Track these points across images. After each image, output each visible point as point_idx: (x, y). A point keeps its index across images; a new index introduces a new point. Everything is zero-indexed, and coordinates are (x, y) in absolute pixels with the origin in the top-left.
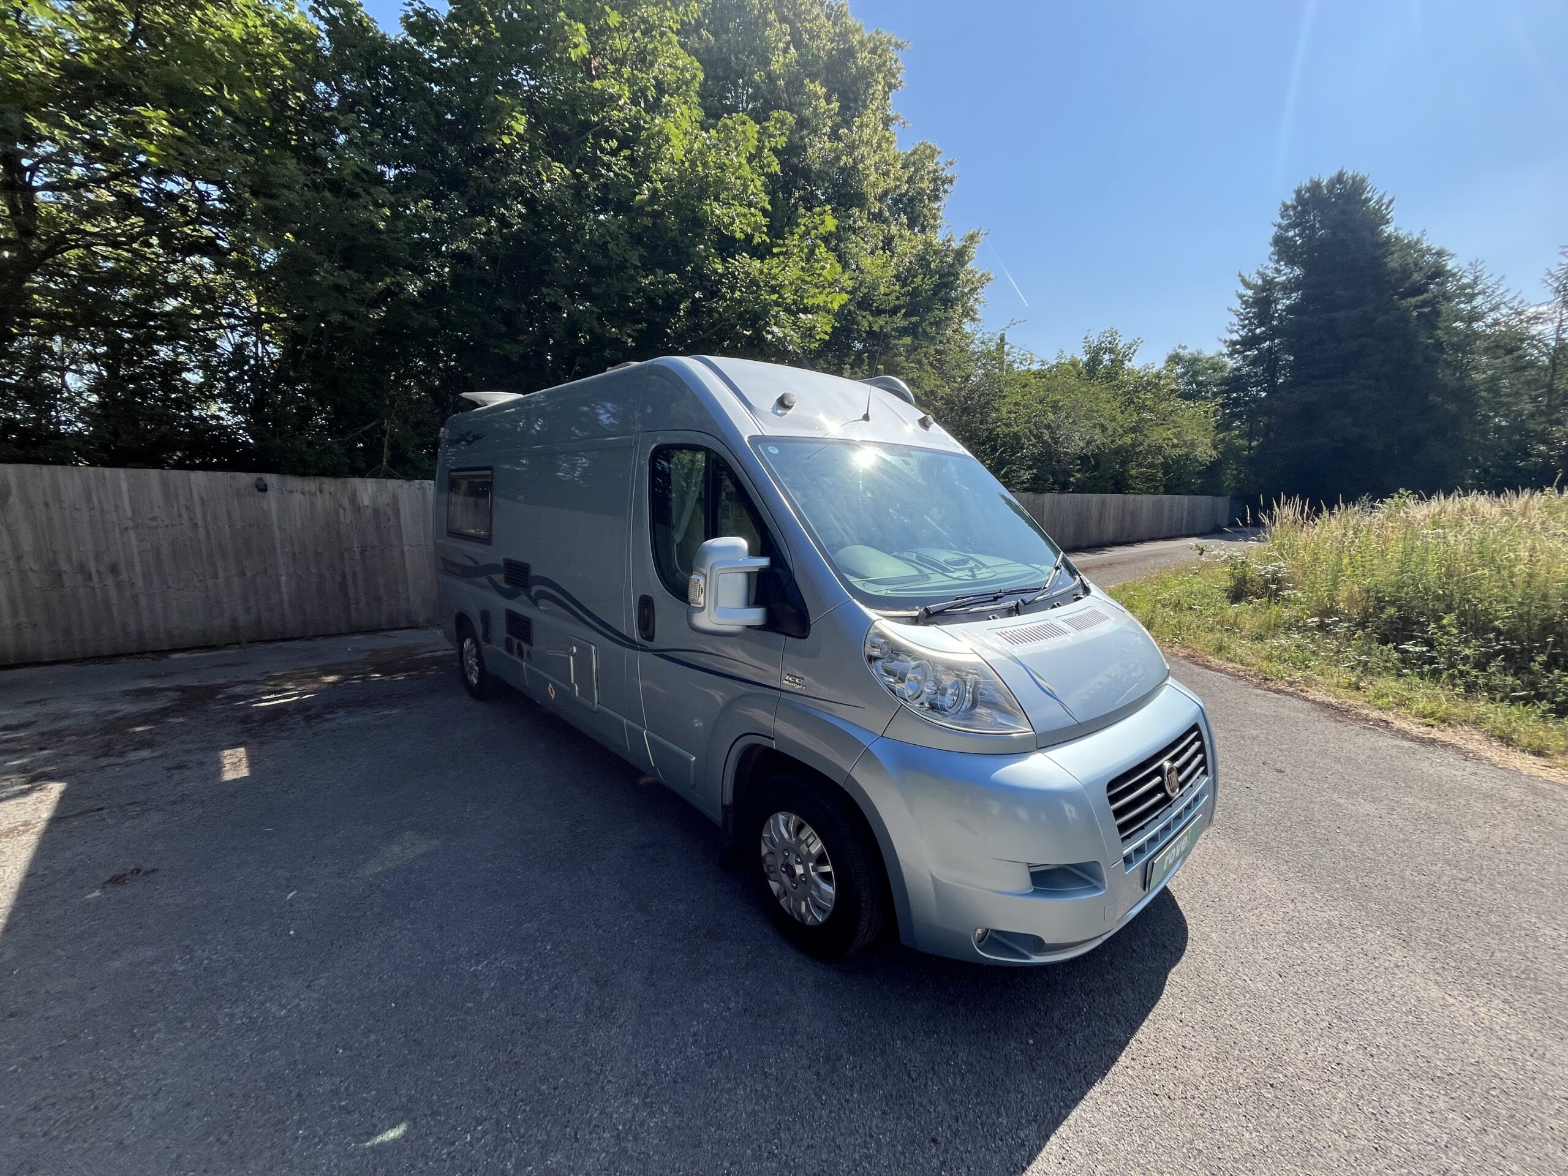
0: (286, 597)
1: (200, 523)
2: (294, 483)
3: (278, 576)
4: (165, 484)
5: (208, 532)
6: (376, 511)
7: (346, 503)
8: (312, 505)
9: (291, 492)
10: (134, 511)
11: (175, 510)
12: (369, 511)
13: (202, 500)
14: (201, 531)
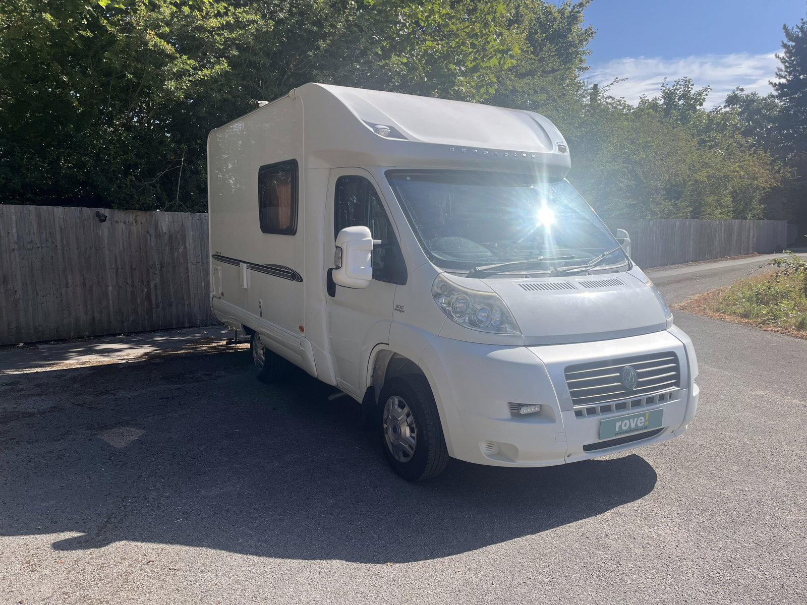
0: (111, 302)
1: (59, 247)
2: (119, 215)
3: (107, 286)
4: (39, 217)
5: (63, 252)
6: (170, 237)
7: (152, 232)
8: (130, 232)
9: (117, 222)
10: (18, 236)
11: (44, 236)
12: (166, 237)
13: (61, 228)
14: (60, 251)
